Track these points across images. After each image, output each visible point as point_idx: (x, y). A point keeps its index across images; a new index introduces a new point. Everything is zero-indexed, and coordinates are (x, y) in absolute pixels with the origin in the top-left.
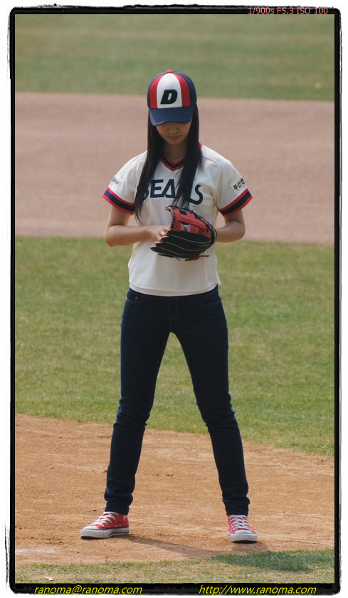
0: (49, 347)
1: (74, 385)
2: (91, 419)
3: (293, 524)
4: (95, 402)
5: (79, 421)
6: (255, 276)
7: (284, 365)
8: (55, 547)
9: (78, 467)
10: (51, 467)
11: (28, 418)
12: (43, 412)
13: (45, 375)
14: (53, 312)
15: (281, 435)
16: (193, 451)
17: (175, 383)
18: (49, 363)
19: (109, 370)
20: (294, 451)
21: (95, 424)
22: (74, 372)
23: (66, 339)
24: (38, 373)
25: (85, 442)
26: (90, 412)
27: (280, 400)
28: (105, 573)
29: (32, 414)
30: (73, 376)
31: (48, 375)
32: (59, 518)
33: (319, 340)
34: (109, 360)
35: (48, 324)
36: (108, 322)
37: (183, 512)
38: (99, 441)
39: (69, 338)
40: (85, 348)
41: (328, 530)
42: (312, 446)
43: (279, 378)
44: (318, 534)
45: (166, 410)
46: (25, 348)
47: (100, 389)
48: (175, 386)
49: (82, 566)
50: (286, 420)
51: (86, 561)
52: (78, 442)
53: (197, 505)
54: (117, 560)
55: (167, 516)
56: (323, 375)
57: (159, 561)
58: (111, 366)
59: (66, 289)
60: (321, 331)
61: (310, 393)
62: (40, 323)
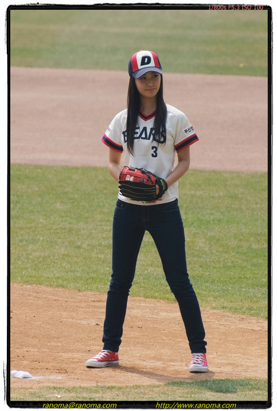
0: (59, 240)
1: (76, 266)
2: (87, 289)
3: (222, 361)
4: (90, 278)
5: (79, 291)
6: (198, 193)
7: (217, 254)
8: (62, 375)
9: (78, 321)
10: (60, 321)
11: (45, 288)
12: (55, 284)
13: (56, 259)
14: (62, 217)
15: (215, 301)
16: (156, 311)
17: (144, 265)
18: (59, 251)
19: (99, 256)
20: (223, 312)
21: (90, 293)
22: (76, 257)
23: (71, 235)
24: (51, 257)
25: (83, 304)
26: (87, 284)
27: (214, 277)
28: (96, 393)
29: (47, 285)
30: (75, 259)
31: (58, 259)
32: (65, 355)
33: (241, 237)
34: (99, 249)
35: (59, 224)
36: (99, 223)
37: (149, 352)
38: (93, 304)
39: (72, 234)
40: (84, 241)
41: (246, 365)
42: (236, 309)
43: (214, 262)
44: (240, 368)
45: (137, 283)
46: (43, 241)
47: (93, 269)
48: (144, 267)
49: (81, 388)
50: (219, 291)
51: (83, 385)
52: (78, 304)
53: (158, 348)
54: (104, 384)
55: (138, 355)
56: (243, 260)
57: (132, 385)
58: (101, 253)
59: (71, 201)
60: (243, 231)
61: (235, 273)
62: (53, 224)
